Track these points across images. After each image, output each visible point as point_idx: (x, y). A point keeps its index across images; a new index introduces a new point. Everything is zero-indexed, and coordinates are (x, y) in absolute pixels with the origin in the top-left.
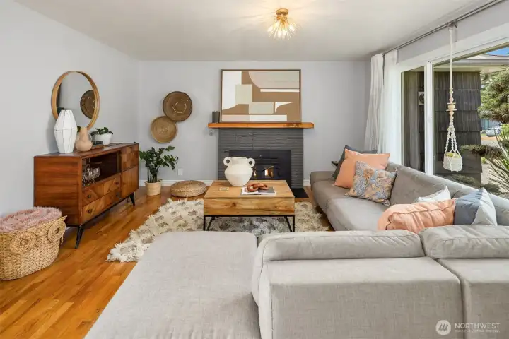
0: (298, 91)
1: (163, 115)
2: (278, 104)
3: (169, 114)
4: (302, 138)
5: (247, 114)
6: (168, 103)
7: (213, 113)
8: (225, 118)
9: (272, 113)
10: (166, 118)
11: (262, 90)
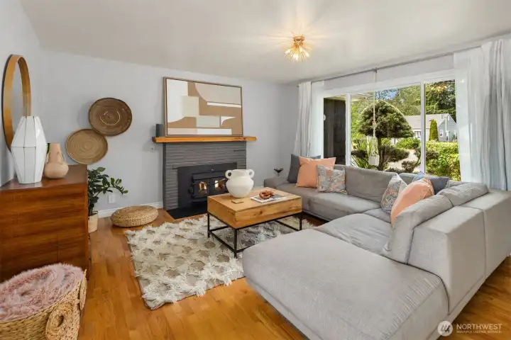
0: (240, 107)
1: (90, 127)
2: (224, 118)
3: (97, 126)
4: (245, 150)
5: (195, 127)
6: (95, 112)
7: (158, 125)
8: (171, 131)
9: (218, 126)
10: (93, 131)
11: (209, 104)
